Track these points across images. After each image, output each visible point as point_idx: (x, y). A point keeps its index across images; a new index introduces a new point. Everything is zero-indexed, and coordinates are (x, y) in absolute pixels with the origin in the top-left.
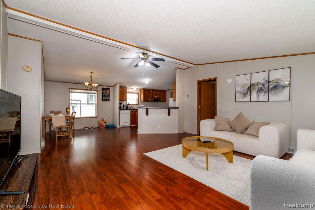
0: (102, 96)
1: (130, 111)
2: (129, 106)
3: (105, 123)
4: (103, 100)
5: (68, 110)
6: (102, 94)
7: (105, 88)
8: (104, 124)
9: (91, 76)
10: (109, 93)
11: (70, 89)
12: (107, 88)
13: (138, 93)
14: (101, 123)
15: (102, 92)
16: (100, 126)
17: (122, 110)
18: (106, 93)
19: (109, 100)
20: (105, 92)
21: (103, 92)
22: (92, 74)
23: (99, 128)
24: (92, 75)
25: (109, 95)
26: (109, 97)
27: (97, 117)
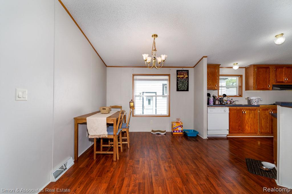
0: (177, 83)
1: (227, 109)
2: (225, 98)
3: (181, 126)
4: (178, 90)
5: (132, 104)
6: (177, 80)
7: (182, 71)
8: (180, 129)
9: (154, 43)
10: (188, 78)
11: (134, 75)
12: (185, 71)
13: (241, 76)
14: (176, 126)
15: (177, 78)
16: (174, 131)
17: (212, 106)
18: (183, 78)
19: (187, 90)
20: (181, 76)
21: (179, 76)
22: (156, 39)
23: (172, 133)
24: (155, 41)
25: (188, 82)
26: (188, 84)
27: (169, 116)
